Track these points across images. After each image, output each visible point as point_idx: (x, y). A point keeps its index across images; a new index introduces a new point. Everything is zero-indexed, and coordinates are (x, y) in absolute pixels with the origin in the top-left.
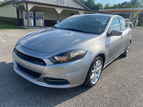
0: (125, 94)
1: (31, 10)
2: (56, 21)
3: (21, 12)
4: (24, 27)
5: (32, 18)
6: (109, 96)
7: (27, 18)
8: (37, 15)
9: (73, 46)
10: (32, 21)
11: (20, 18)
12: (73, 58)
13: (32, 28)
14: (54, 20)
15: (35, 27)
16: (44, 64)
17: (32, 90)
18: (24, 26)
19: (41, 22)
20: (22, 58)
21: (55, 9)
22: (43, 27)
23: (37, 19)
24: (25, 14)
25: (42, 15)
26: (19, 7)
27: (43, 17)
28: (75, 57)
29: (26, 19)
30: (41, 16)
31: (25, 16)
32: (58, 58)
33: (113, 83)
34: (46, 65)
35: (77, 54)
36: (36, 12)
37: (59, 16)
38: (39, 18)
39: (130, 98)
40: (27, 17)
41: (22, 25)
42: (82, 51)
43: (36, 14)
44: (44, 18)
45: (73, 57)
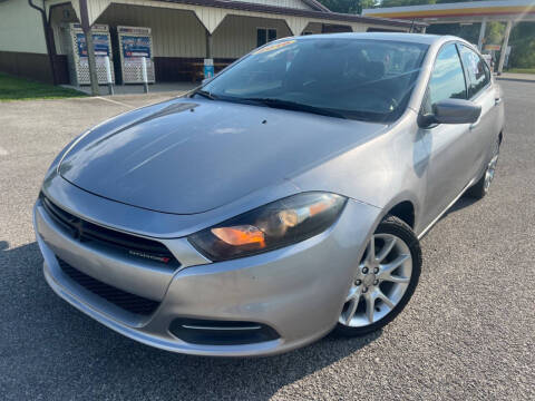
0: (505, 360)
1: (100, 21)
2: (202, 60)
3: (63, 30)
4: (79, 89)
5: (107, 51)
6: (441, 376)
7: (84, 53)
8: (124, 38)
9: (288, 179)
10: (108, 63)
11: (59, 52)
12: (289, 228)
13: (110, 93)
14: (194, 56)
15: (120, 87)
16: (171, 262)
17: (129, 366)
18: (75, 83)
19: (143, 67)
20: (76, 236)
21: (193, 12)
22: (149, 84)
23: (125, 56)
24: (78, 35)
25: (145, 39)
26: (52, 7)
27: (151, 45)
28: (299, 226)
29: (81, 55)
30: (139, 43)
31: (79, 43)
32: (229, 234)
33: (448, 315)
34: (179, 264)
35: (305, 212)
36: (119, 28)
37: (211, 40)
38: (135, 49)
39: (524, 379)
40: (86, 48)
41: (68, 82)
42: (325, 197)
43: (121, 35)
44: (152, 53)
45: (292, 225)
